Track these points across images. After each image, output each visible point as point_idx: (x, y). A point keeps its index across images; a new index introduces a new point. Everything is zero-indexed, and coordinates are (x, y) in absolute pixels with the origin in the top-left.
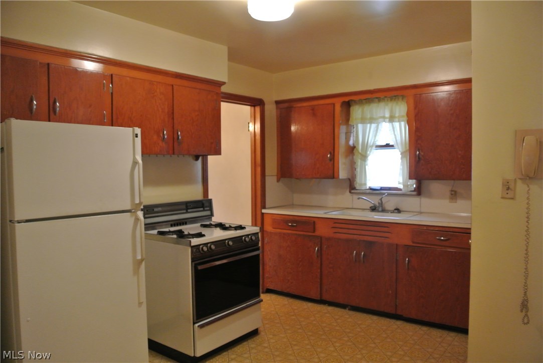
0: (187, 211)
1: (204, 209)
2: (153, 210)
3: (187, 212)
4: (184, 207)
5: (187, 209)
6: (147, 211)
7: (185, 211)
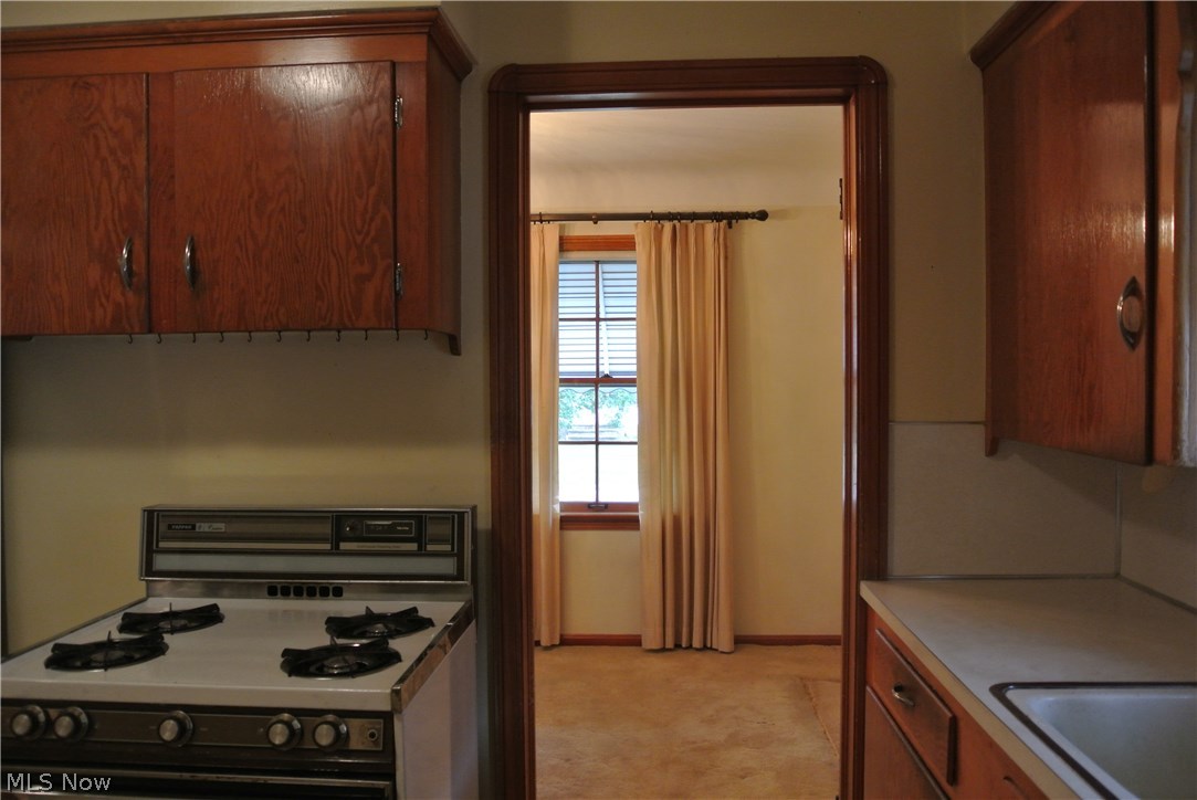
0: (337, 547)
1: (420, 547)
2: (194, 527)
3: (335, 551)
4: (326, 529)
5: (338, 537)
6: (170, 527)
7: (327, 546)
